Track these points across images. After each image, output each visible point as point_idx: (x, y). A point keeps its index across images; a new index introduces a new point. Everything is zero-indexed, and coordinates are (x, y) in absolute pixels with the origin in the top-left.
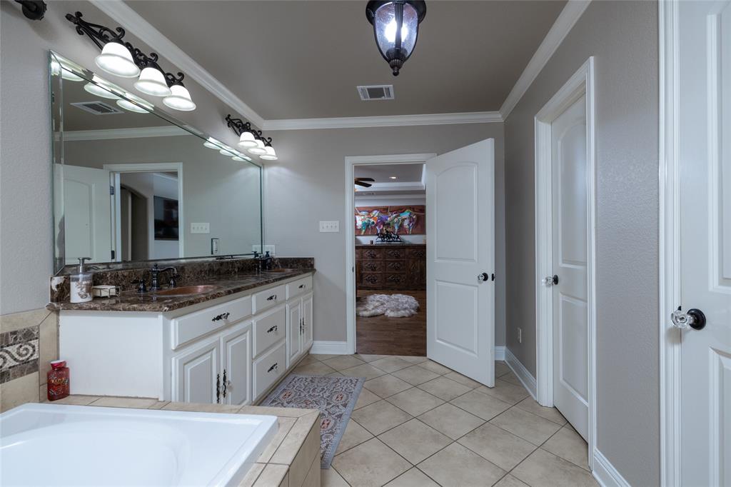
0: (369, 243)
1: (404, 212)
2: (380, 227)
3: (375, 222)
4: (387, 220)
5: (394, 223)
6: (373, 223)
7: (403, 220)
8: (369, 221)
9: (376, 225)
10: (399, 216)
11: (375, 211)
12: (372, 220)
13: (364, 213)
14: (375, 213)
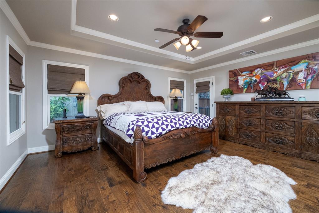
0: (250, 100)
1: (297, 64)
2: (263, 84)
3: (258, 80)
4: (272, 76)
5: (282, 78)
6: (256, 81)
7: (297, 73)
8: (251, 79)
9: (259, 83)
10: (290, 69)
11: (259, 69)
12: (254, 79)
13: (245, 73)
14: (258, 71)
